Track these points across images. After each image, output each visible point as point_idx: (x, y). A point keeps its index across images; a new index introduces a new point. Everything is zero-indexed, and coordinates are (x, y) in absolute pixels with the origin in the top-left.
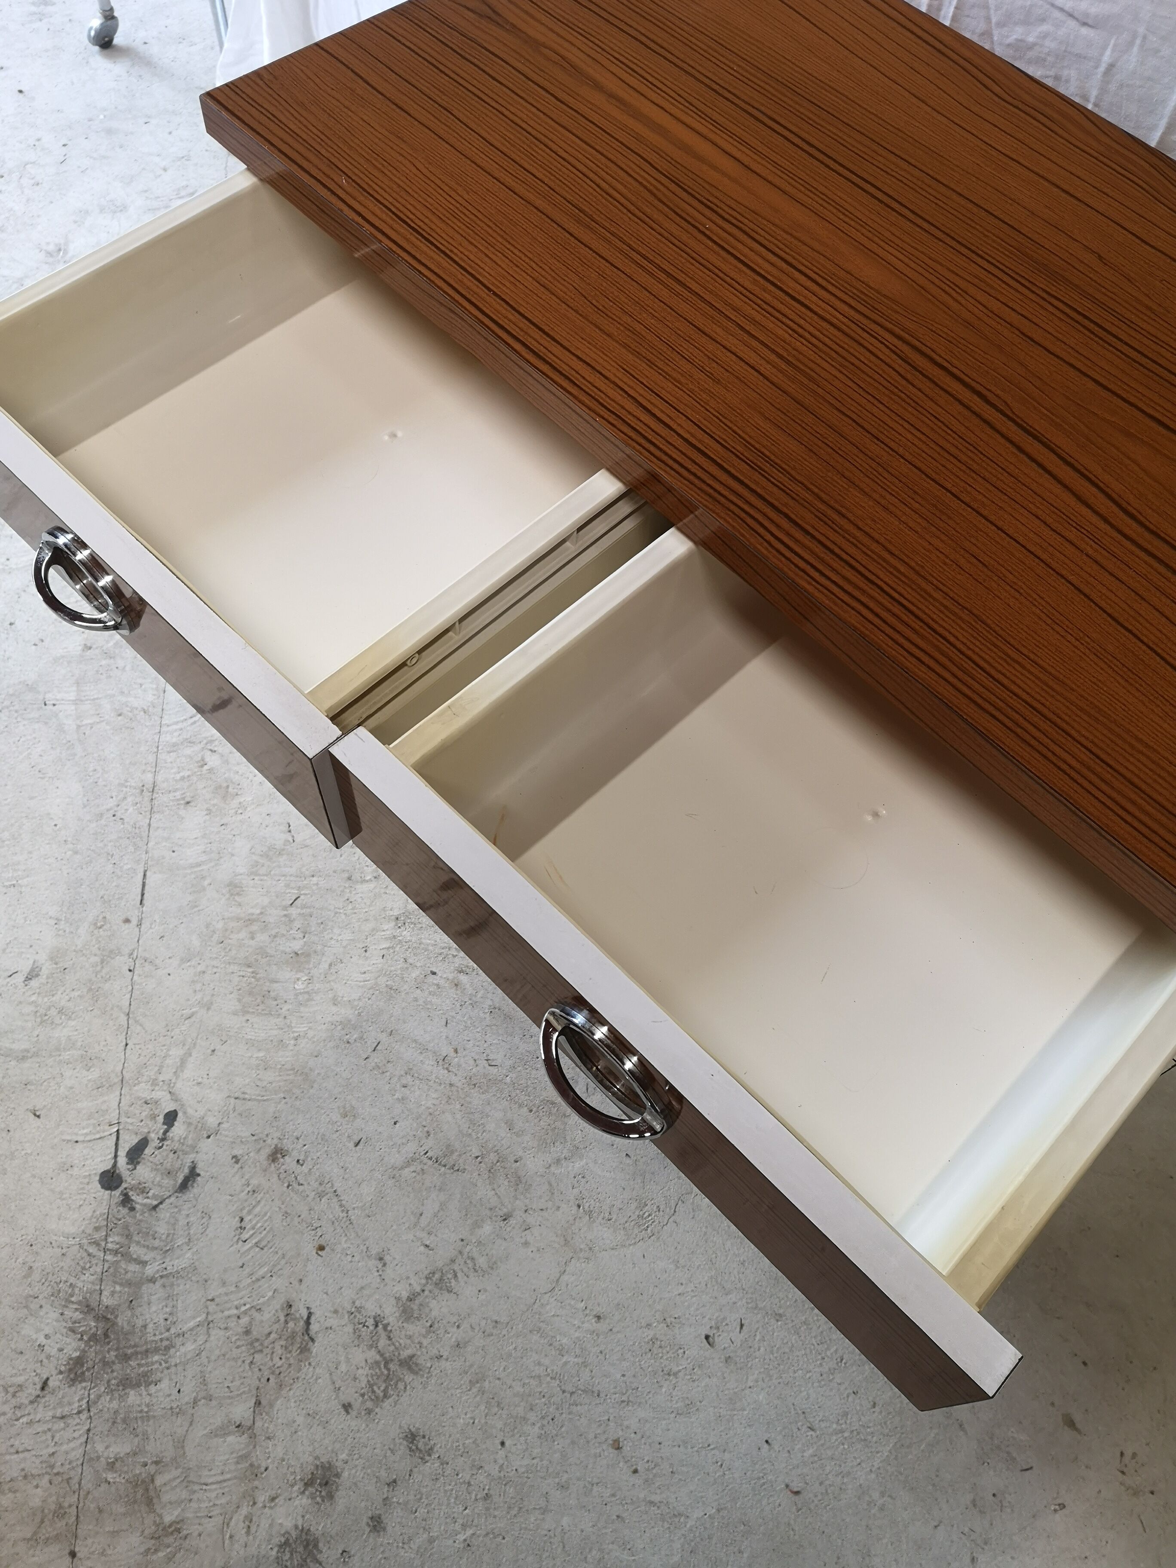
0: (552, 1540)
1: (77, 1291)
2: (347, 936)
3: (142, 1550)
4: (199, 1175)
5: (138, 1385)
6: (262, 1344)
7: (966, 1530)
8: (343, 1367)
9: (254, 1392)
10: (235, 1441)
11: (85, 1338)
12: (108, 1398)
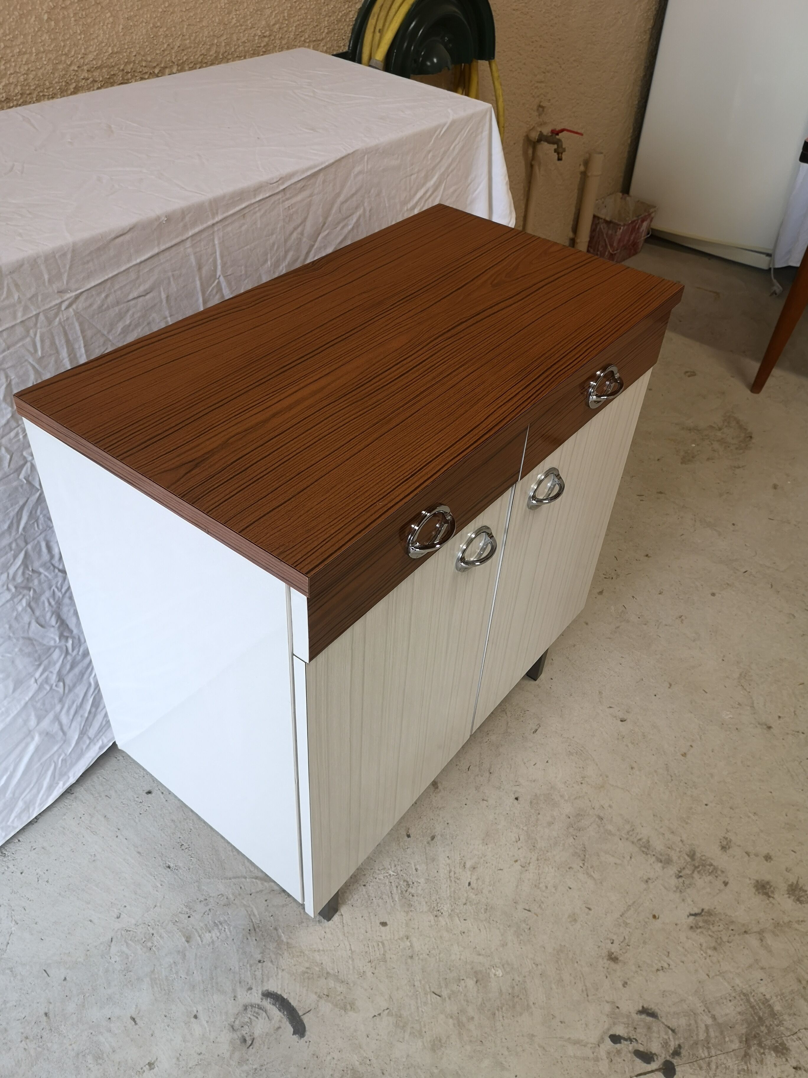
1: (740, 1067)
6: (717, 938)
8: (708, 890)
9: (741, 936)
11: (762, 1051)
12: (785, 1023)
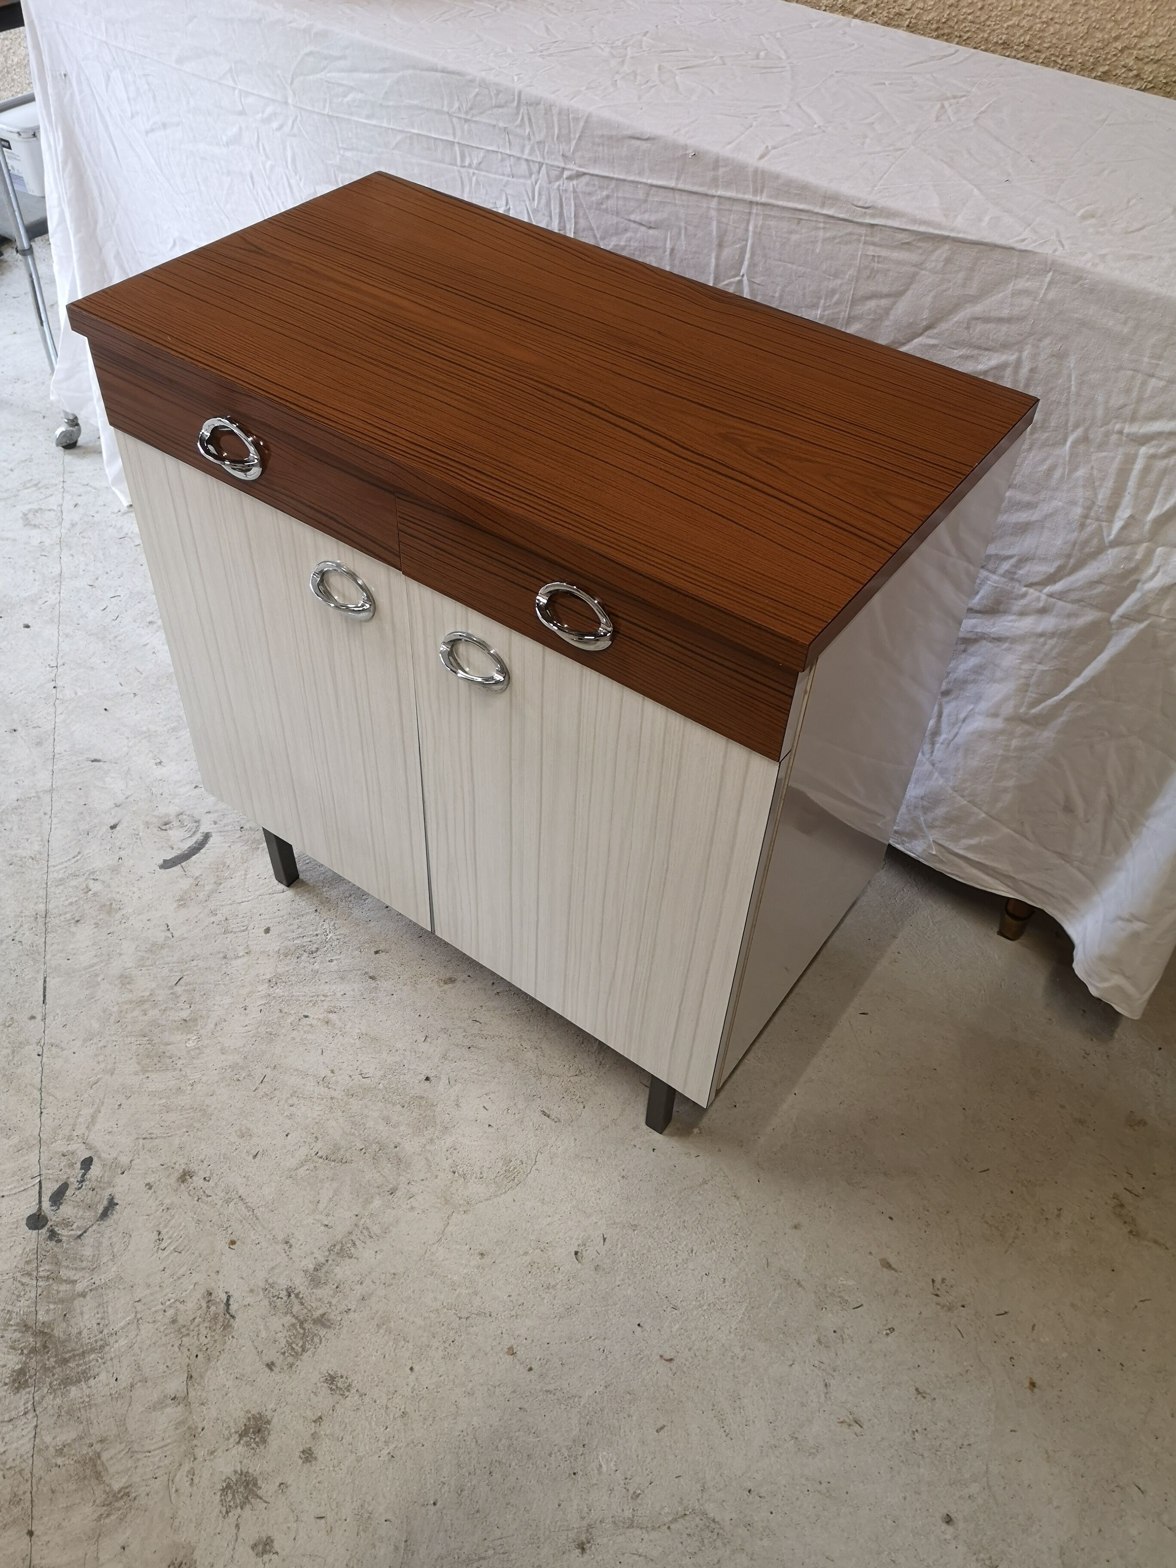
0: (466, 1438)
1: (14, 1315)
2: (228, 1000)
3: (96, 1515)
4: (117, 1204)
5: (79, 1381)
7: (817, 1363)
8: (263, 1334)
9: (185, 1368)
10: (173, 1412)
11: (25, 1352)
12: (51, 1397)
